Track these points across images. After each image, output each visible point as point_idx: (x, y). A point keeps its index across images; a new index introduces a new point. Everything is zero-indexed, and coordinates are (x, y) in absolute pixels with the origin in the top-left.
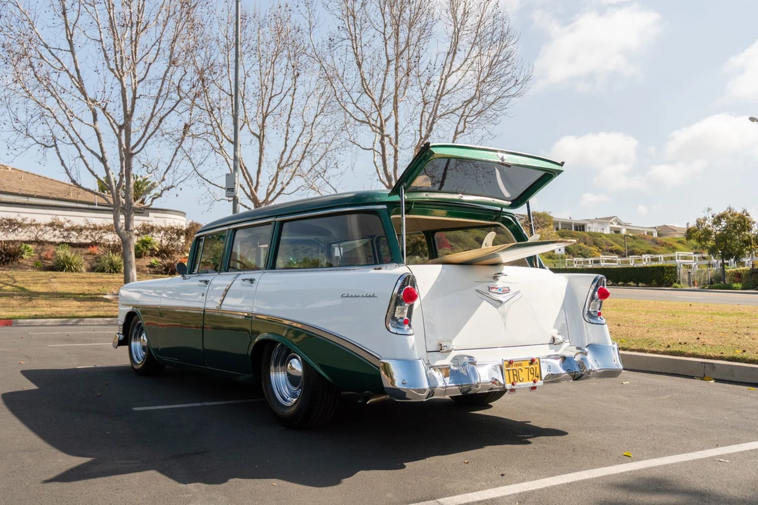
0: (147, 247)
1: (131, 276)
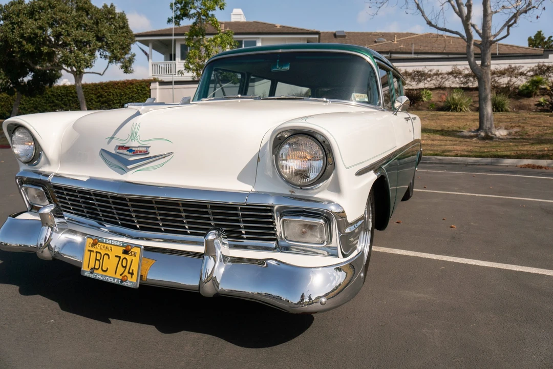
0: (537, 87)
1: (485, 113)
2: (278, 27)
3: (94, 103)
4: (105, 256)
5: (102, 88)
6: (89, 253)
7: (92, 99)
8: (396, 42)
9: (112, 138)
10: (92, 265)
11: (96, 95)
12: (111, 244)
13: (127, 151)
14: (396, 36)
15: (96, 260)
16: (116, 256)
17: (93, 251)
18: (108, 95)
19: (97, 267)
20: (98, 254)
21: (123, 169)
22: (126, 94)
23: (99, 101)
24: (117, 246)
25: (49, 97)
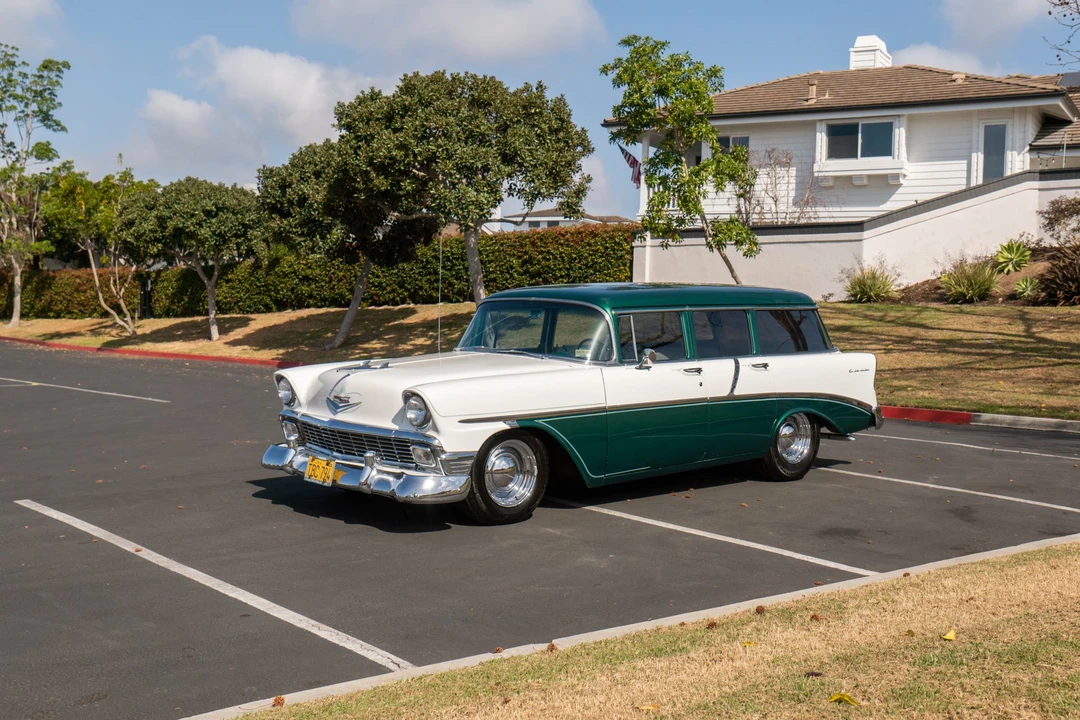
2: (960, 82)
3: (515, 275)
5: (533, 244)
7: (512, 267)
11: (520, 257)
18: (544, 258)
22: (581, 257)
23: (526, 272)
25: (428, 262)
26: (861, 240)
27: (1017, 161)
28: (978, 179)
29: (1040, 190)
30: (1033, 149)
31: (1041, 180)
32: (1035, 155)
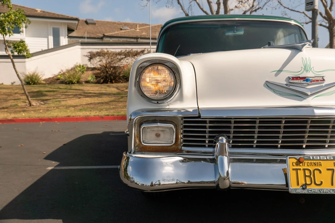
2: (39, 12)
4: (316, 172)
6: (295, 172)
8: (138, 30)
9: (280, 71)
10: (302, 182)
12: (320, 160)
13: (304, 81)
14: (138, 25)
15: (305, 176)
16: (328, 170)
17: (300, 169)
19: (308, 182)
20: (306, 171)
21: (301, 97)
24: (327, 160)
26: (25, 62)
27: (64, 41)
28: (51, 46)
29: (81, 49)
30: (69, 37)
31: (81, 45)
32: (69, 39)
